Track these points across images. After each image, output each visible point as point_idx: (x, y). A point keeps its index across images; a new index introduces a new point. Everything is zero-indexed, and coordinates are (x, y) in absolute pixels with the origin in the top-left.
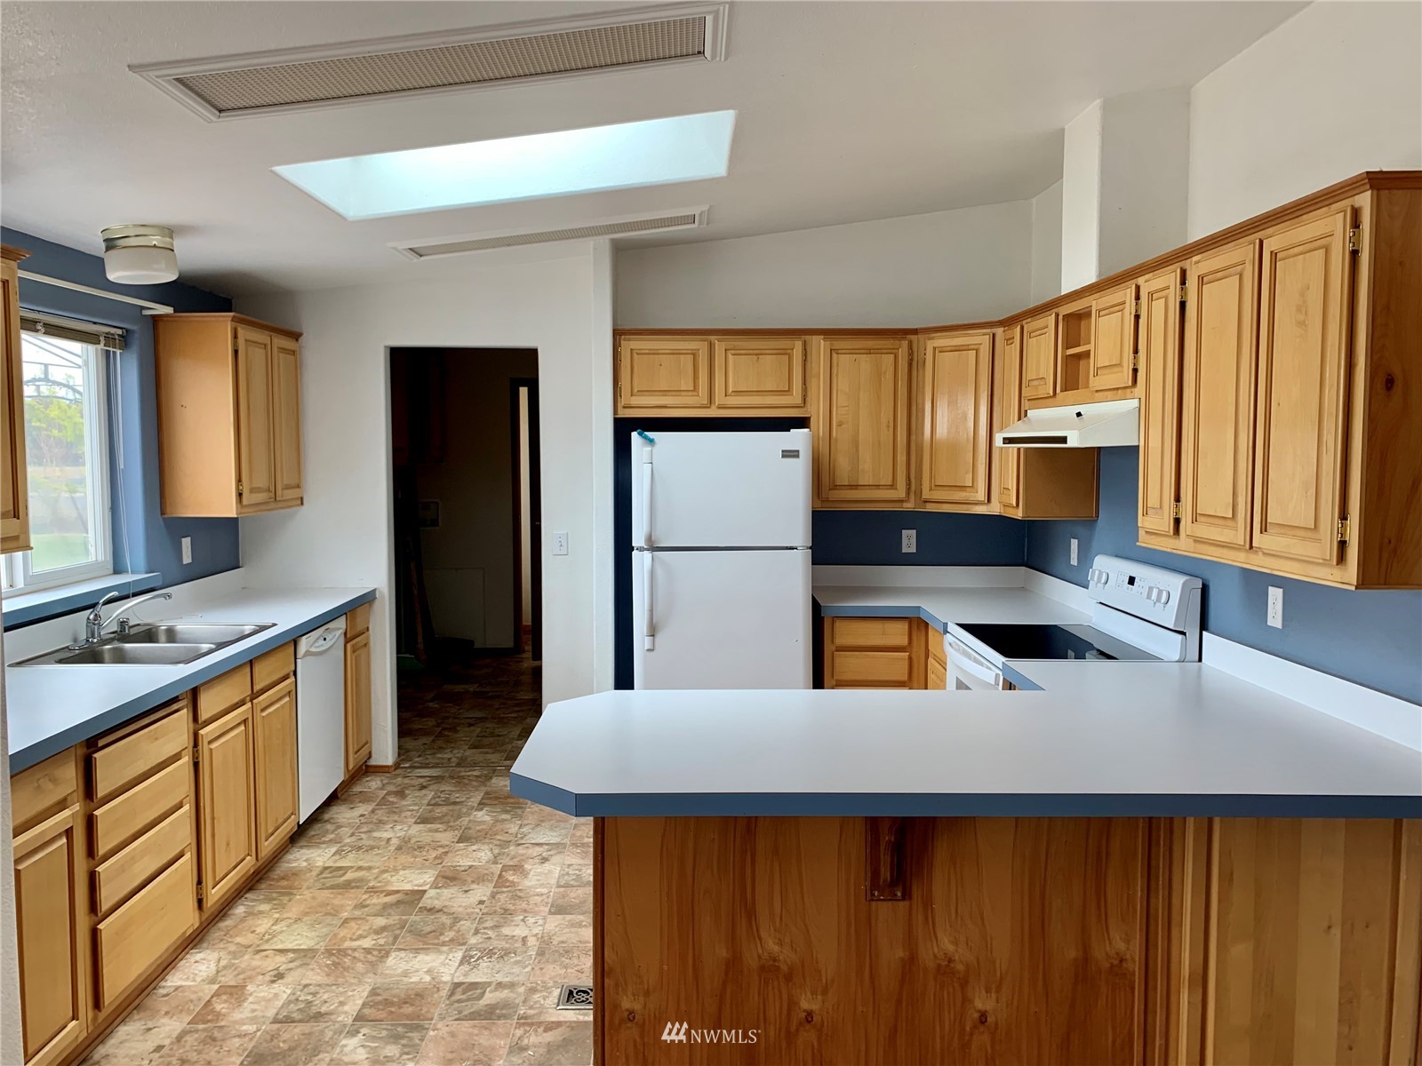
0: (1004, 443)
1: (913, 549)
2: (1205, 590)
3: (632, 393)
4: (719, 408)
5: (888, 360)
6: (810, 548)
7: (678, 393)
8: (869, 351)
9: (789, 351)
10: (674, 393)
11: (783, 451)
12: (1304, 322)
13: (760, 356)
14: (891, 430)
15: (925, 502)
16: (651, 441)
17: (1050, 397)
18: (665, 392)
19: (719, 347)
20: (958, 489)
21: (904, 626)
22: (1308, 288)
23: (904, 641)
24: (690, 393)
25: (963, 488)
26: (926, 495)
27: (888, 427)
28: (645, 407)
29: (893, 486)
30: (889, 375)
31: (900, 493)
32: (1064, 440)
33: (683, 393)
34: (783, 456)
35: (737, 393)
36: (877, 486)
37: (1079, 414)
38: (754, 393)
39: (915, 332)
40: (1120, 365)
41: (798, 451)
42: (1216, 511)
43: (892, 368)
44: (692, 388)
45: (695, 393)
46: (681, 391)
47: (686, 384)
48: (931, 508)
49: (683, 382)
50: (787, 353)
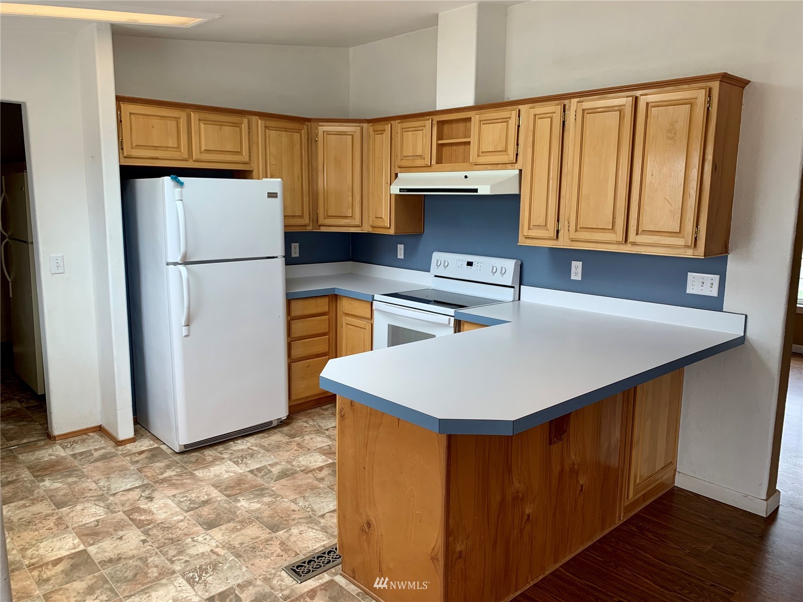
0: (400, 192)
1: (297, 255)
2: (521, 266)
3: (132, 146)
4: (195, 161)
5: (296, 136)
6: (284, 257)
7: (166, 149)
8: (286, 130)
9: (239, 125)
10: (163, 148)
11: (268, 193)
12: (674, 137)
13: (222, 127)
14: (300, 181)
15: (320, 226)
16: (181, 184)
17: (429, 166)
18: (156, 148)
19: (194, 116)
20: (342, 218)
21: (326, 300)
22: (677, 122)
23: (326, 309)
24: (175, 150)
25: (346, 217)
26: (321, 221)
27: (299, 179)
28: (142, 158)
29: (302, 217)
30: (298, 147)
31: (306, 221)
32: (476, 190)
33: (169, 149)
34: (268, 197)
35: (207, 151)
36: (294, 216)
37: (466, 177)
38: (219, 152)
39: (309, 120)
40: (506, 151)
41: (277, 193)
42: (597, 225)
43: (299, 141)
44: (176, 146)
45: (178, 150)
46: (168, 147)
47: (172, 143)
48: (323, 229)
49: (170, 141)
50: (237, 125)
